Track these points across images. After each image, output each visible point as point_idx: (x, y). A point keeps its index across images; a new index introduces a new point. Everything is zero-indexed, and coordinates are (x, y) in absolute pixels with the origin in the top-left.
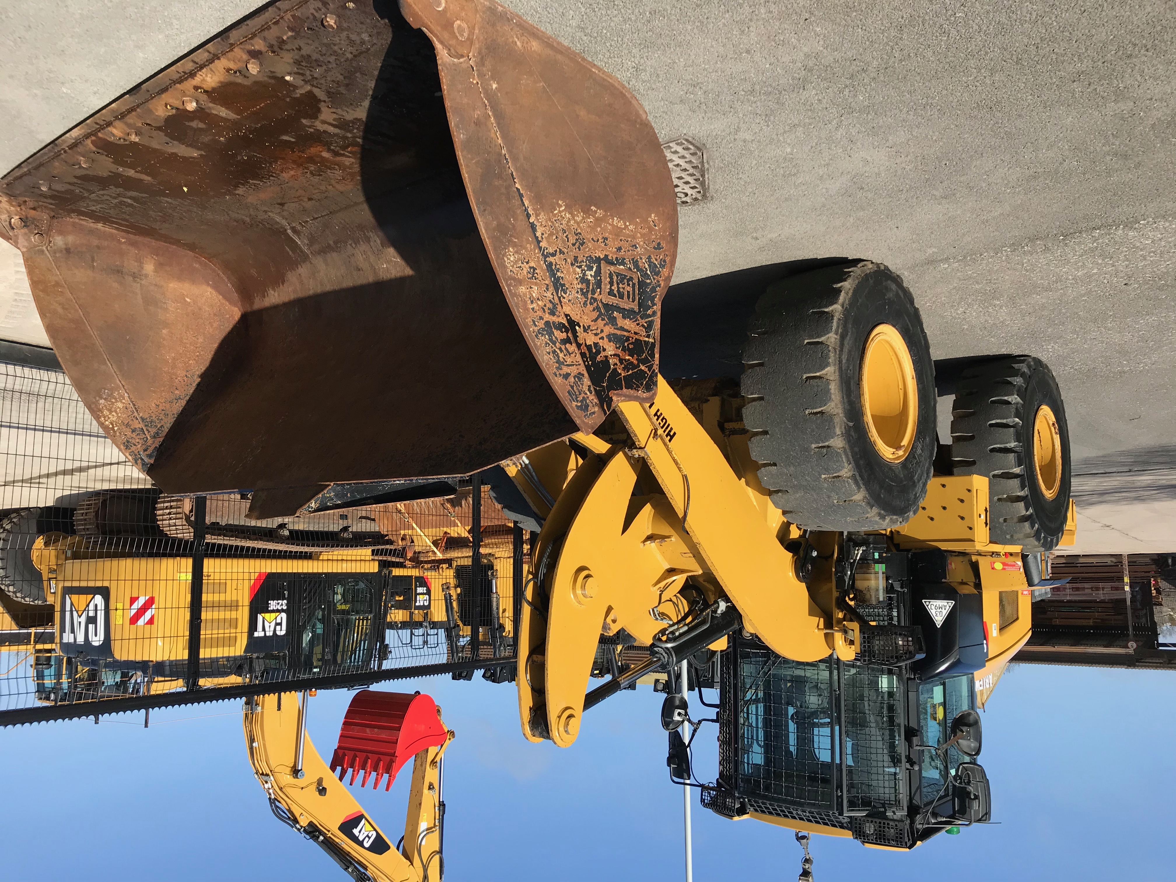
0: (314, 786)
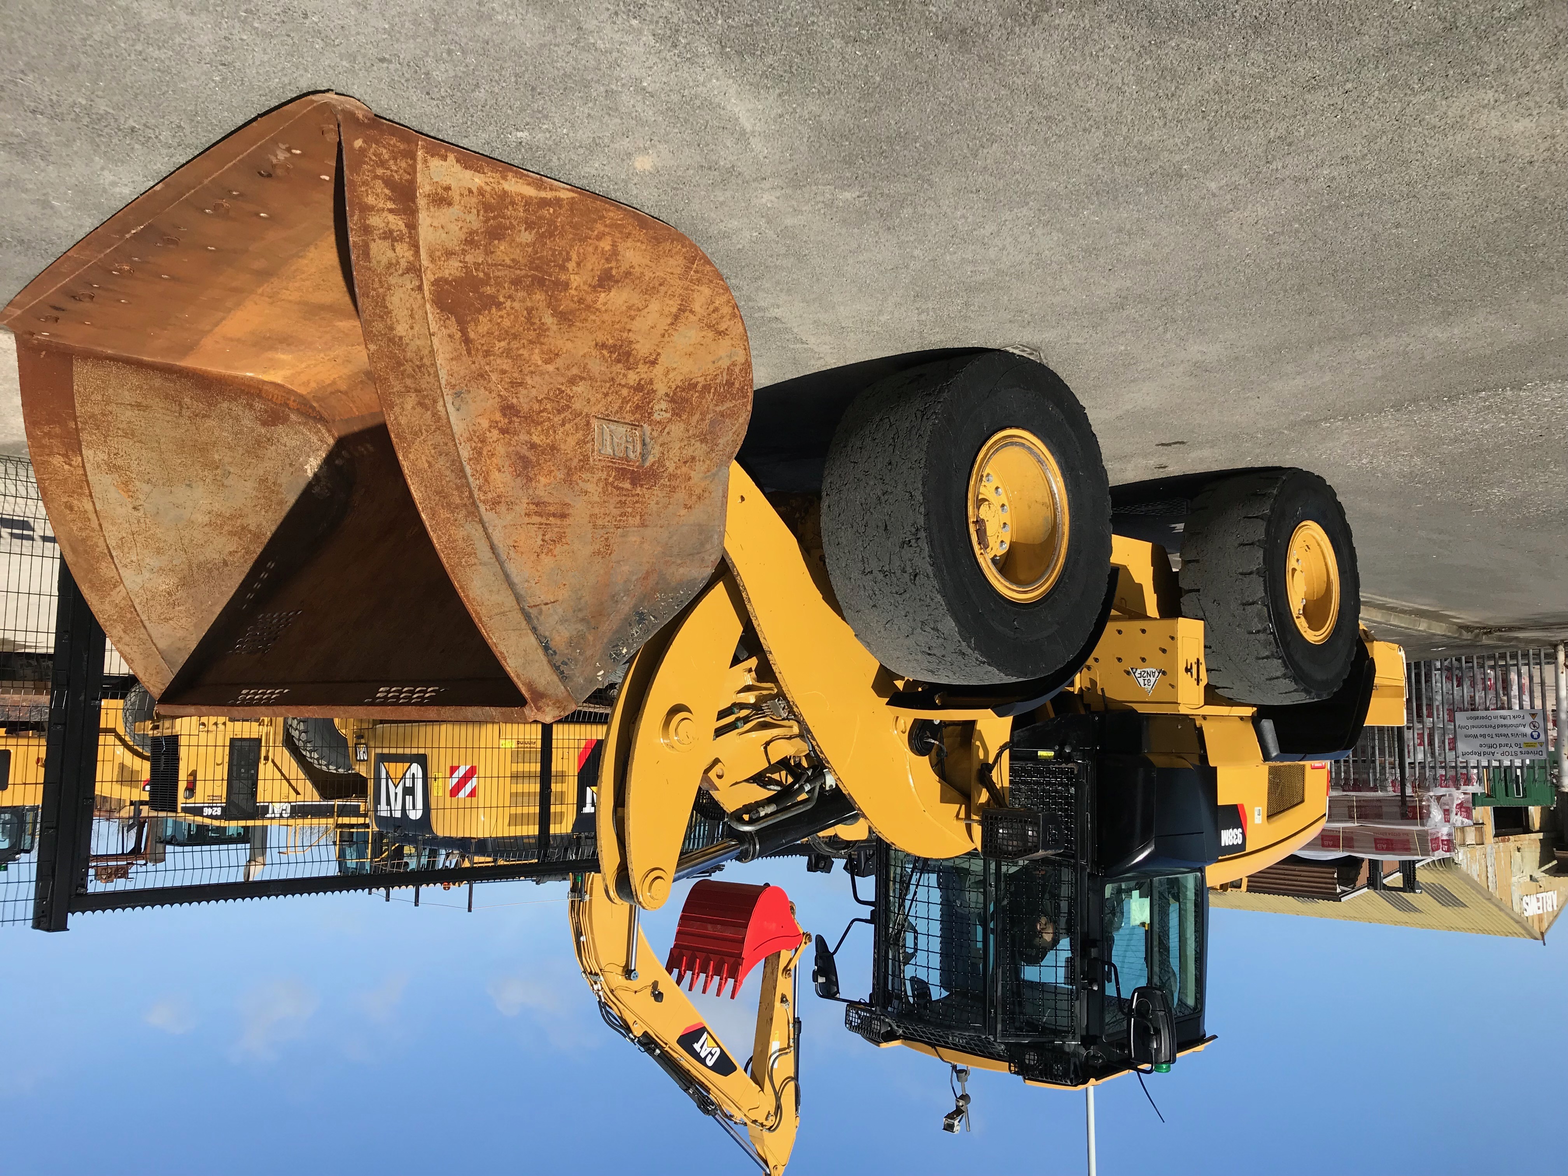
0: (650, 989)
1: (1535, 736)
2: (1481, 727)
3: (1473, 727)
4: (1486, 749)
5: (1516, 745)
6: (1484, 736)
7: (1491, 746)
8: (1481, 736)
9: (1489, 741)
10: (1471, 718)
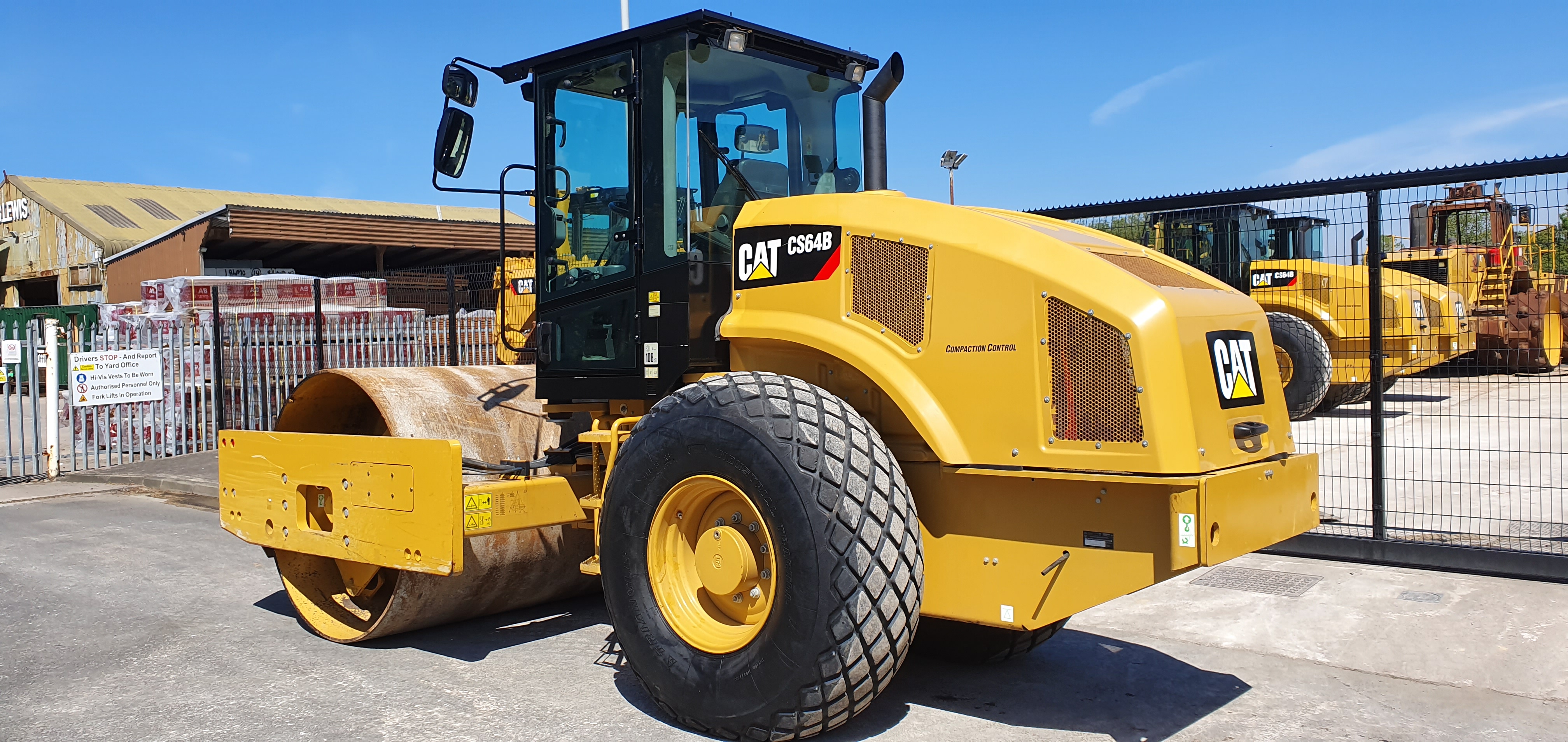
1: (81, 377)
2: (136, 385)
3: (144, 385)
4: (132, 361)
5: (101, 367)
6: (134, 375)
7: (128, 364)
8: (137, 375)
9: (129, 370)
10: (147, 394)
